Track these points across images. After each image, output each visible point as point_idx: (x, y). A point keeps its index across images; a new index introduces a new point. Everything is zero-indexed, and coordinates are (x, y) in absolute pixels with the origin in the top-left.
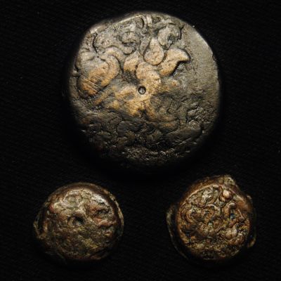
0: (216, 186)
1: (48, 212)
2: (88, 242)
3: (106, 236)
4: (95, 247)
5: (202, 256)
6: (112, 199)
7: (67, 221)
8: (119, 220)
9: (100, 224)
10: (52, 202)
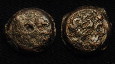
0: (95, 11)
1: (14, 19)
2: (33, 41)
3: (44, 39)
4: (36, 44)
5: (74, 45)
6: (52, 20)
7: (23, 26)
8: (53, 32)
9: (42, 32)
10: (18, 14)
